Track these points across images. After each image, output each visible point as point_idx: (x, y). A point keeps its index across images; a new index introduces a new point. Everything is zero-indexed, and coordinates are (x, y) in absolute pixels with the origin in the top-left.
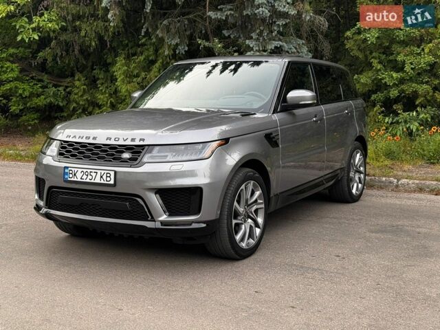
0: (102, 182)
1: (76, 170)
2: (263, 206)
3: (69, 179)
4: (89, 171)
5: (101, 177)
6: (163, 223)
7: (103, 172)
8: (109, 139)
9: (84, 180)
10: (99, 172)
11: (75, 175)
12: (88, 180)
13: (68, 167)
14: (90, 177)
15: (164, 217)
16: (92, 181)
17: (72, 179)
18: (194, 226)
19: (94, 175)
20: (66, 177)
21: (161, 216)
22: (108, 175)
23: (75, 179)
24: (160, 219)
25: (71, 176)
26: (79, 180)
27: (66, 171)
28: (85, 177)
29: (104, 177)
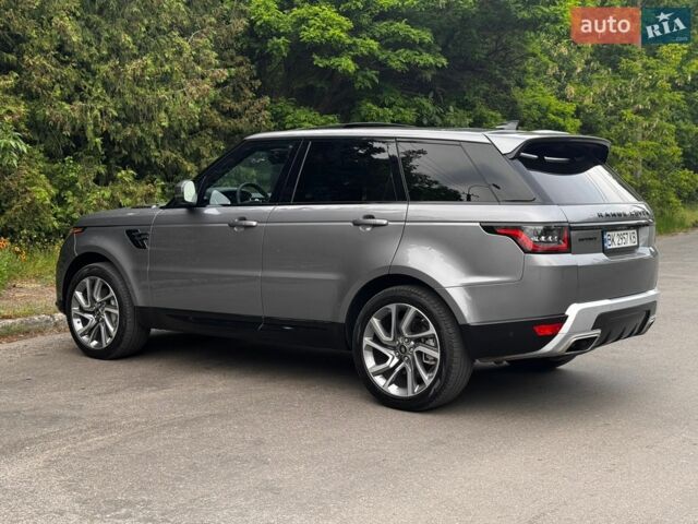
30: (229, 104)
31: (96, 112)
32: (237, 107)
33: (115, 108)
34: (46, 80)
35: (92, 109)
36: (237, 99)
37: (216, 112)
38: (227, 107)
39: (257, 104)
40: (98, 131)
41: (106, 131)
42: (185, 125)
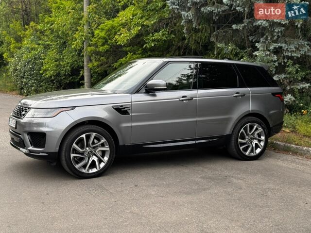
0: (13, 126)
2: (108, 149)
6: (30, 151)
15: (31, 148)
18: (41, 154)
21: (29, 147)
22: (15, 123)
24: (29, 148)
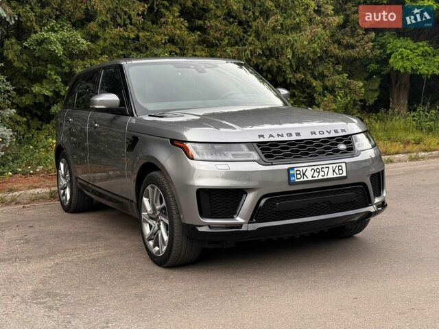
0: (335, 176)
1: (304, 169)
3: (297, 180)
4: (320, 167)
5: (334, 171)
6: (377, 206)
7: (334, 166)
8: (313, 133)
9: (316, 178)
10: (330, 166)
11: (304, 174)
12: (320, 177)
13: (293, 168)
14: (322, 173)
16: (325, 177)
17: (302, 180)
19: (326, 170)
20: (292, 179)
21: (373, 199)
22: (340, 168)
23: (305, 179)
24: (375, 203)
25: (299, 176)
26: (310, 178)
27: (291, 172)
28: (316, 174)
29: (337, 170)
30: (347, 40)
31: (248, 52)
32: (352, 41)
33: (262, 49)
34: (217, 35)
35: (246, 50)
36: (352, 36)
37: (336, 46)
38: (345, 42)
39: (366, 38)
40: (251, 63)
41: (257, 63)
42: (311, 56)
